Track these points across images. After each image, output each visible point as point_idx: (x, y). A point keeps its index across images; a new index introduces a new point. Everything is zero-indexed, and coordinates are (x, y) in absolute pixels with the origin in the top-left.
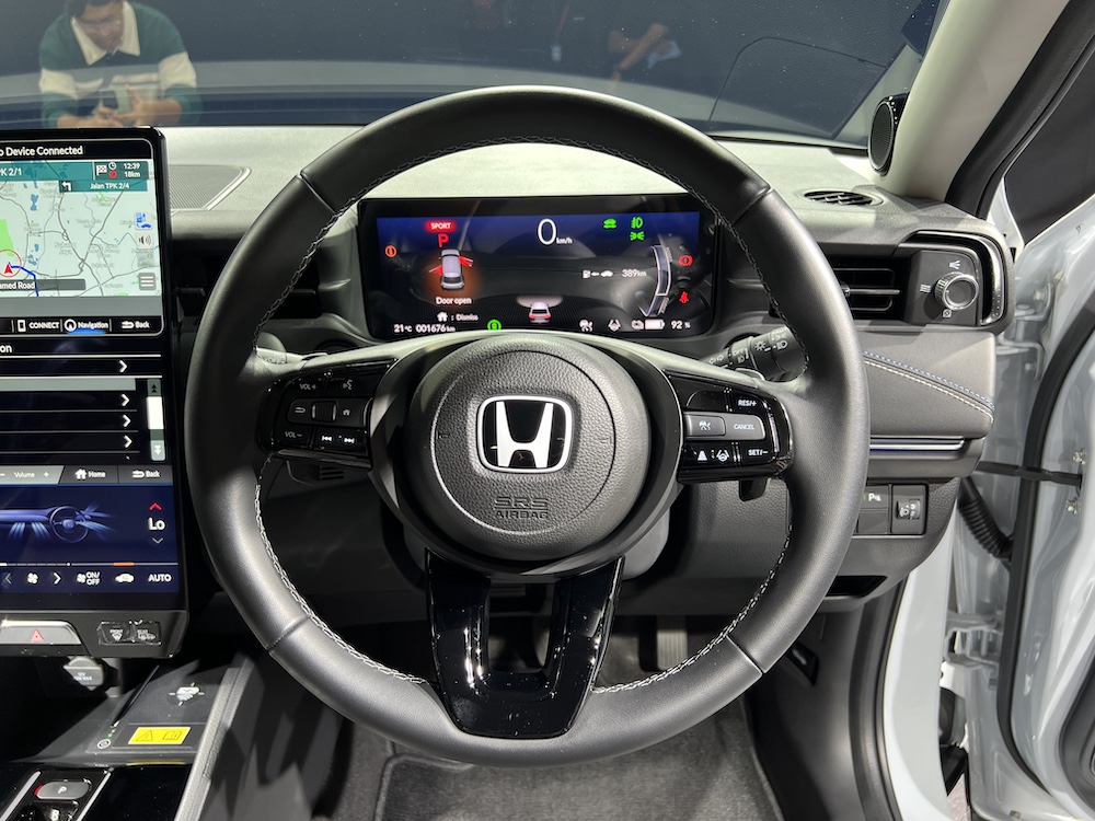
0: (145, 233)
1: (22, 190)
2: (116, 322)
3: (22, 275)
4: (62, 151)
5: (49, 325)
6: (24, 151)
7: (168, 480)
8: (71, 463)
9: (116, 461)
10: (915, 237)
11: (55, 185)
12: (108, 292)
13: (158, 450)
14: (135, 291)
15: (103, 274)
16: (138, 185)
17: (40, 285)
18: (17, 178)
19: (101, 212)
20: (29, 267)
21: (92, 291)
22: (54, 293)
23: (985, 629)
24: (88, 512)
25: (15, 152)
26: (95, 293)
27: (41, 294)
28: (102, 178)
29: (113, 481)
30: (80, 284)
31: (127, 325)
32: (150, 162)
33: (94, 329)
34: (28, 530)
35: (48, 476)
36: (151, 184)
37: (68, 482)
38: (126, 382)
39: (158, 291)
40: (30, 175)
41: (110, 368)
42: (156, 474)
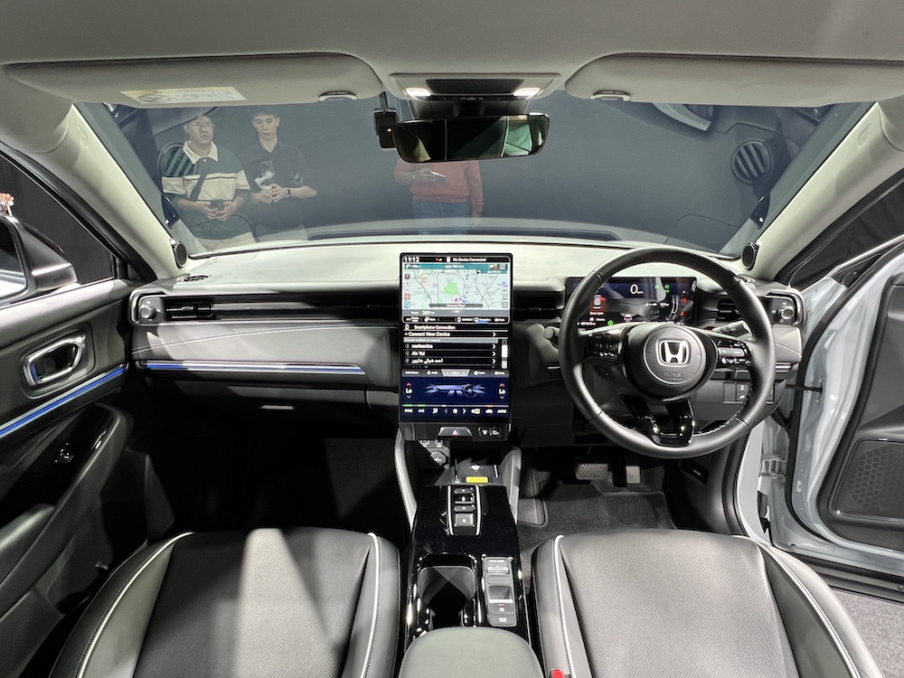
0: (505, 288)
1: (463, 273)
2: (493, 319)
3: (461, 302)
4: (478, 260)
5: (469, 320)
6: (465, 260)
7: (508, 376)
8: (473, 369)
9: (489, 368)
10: (770, 294)
11: (475, 271)
12: (491, 309)
13: (504, 365)
14: (499, 308)
15: (489, 302)
16: (504, 271)
17: (467, 305)
18: (462, 269)
19: (490, 281)
20: (464, 299)
21: (485, 308)
22: (472, 308)
23: (777, 460)
24: (477, 387)
25: (462, 260)
26: (487, 309)
27: (468, 308)
28: (492, 269)
29: (487, 376)
30: (481, 306)
31: (496, 320)
32: (509, 264)
33: (485, 321)
34: (455, 393)
35: (464, 373)
36: (509, 271)
37: (471, 376)
38: (494, 340)
39: (509, 308)
40: (466, 268)
41: (490, 335)
42: (503, 373)
